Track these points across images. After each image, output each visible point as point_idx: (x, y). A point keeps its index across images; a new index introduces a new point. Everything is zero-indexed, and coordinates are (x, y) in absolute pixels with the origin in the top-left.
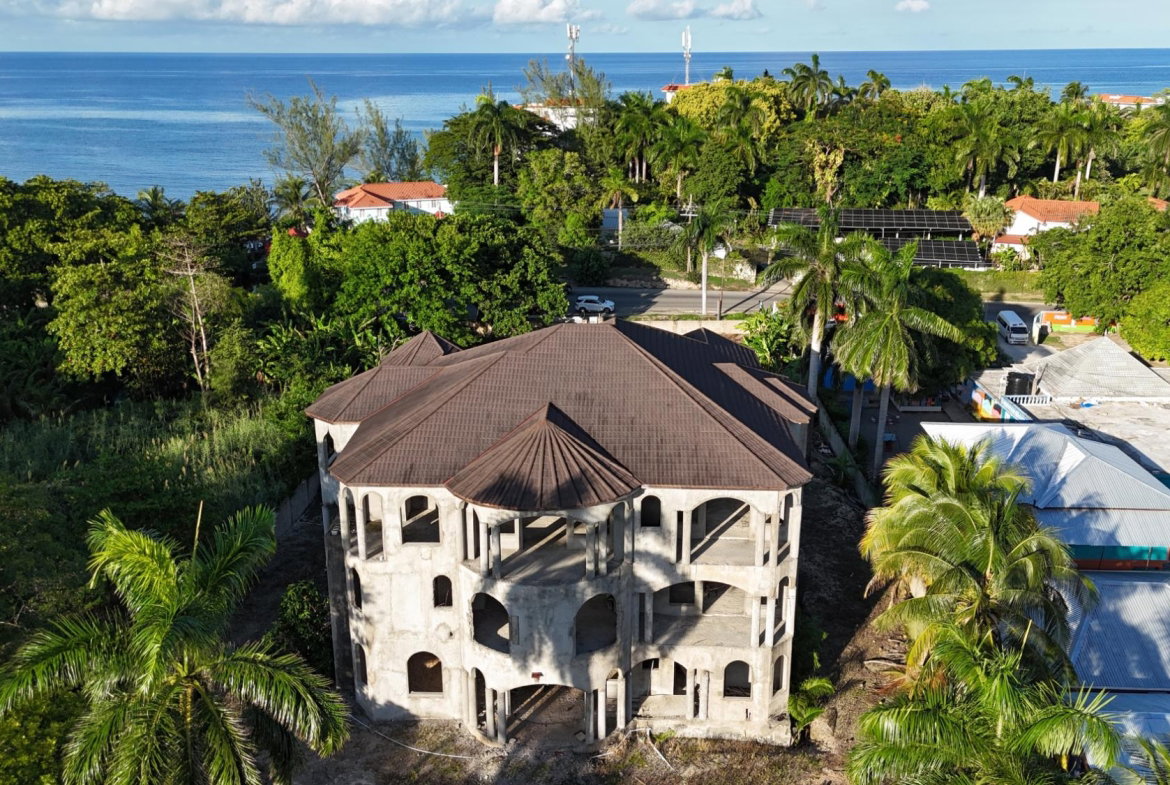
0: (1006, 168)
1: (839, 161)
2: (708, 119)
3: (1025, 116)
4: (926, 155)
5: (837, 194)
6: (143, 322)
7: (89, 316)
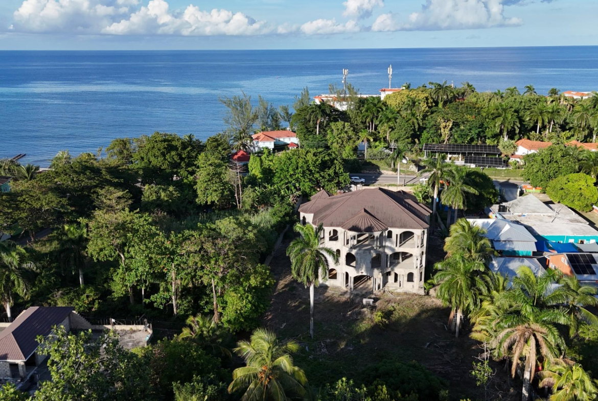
0: (515, 130)
1: (451, 125)
2: (399, 107)
3: (526, 107)
4: (484, 124)
5: (450, 138)
6: (222, 186)
7: (208, 184)
